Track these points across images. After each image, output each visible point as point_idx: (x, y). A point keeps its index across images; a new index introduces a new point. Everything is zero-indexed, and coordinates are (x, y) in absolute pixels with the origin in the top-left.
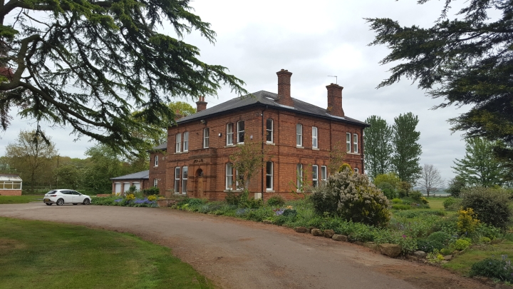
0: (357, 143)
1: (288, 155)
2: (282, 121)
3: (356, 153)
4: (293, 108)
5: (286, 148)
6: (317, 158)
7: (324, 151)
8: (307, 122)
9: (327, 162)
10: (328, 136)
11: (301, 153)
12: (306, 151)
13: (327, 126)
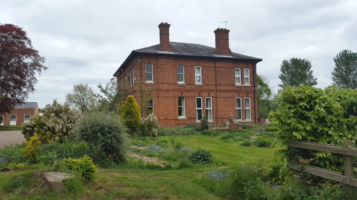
0: (249, 76)
1: (168, 91)
2: (161, 64)
3: (247, 84)
4: (173, 53)
5: (166, 85)
6: (201, 91)
7: (208, 85)
8: (189, 63)
9: (212, 94)
10: (213, 72)
11: (183, 88)
12: (189, 86)
13: (212, 64)
